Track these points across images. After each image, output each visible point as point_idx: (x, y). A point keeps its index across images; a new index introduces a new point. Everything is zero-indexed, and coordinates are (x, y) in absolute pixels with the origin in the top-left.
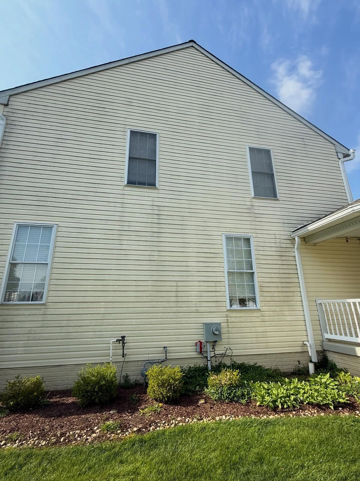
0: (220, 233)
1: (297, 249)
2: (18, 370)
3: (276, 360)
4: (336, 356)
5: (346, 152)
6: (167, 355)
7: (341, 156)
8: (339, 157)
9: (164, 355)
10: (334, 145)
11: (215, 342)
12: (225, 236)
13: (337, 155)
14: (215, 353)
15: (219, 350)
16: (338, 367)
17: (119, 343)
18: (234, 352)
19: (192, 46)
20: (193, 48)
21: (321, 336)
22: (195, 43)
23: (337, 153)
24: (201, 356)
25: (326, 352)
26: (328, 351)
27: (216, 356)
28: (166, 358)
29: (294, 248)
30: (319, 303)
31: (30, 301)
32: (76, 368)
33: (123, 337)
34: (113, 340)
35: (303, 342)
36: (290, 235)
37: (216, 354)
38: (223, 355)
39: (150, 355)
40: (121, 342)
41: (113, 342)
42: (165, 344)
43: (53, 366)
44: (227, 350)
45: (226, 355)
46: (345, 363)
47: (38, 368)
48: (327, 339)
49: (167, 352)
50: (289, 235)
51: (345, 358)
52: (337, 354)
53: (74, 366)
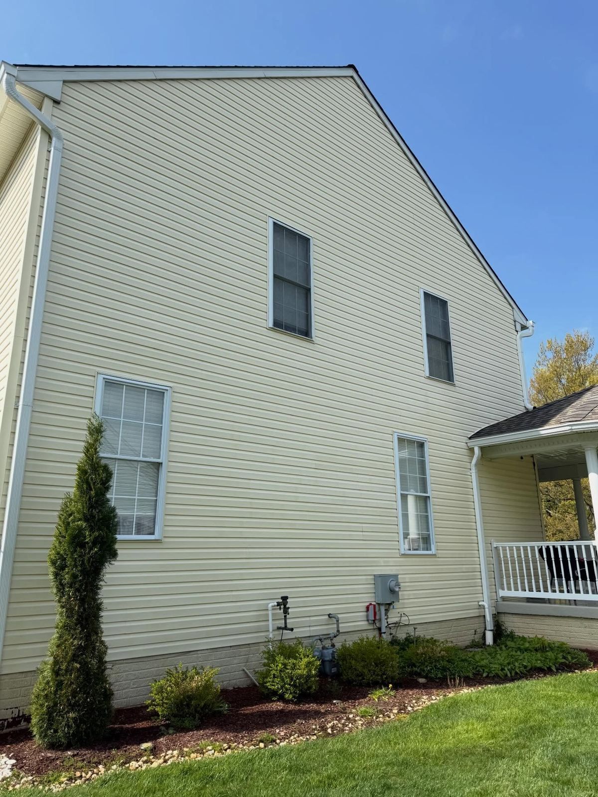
0: (390, 430)
1: (476, 465)
2: (123, 663)
3: (450, 630)
4: (516, 619)
5: (524, 322)
6: (340, 626)
7: (519, 327)
8: (517, 330)
9: (335, 626)
10: (513, 308)
11: (390, 604)
12: (398, 435)
13: (515, 326)
14: (387, 622)
15: (393, 618)
16: (516, 634)
17: (280, 609)
18: (412, 620)
19: (352, 77)
20: (351, 79)
21: (495, 594)
22: (357, 72)
23: (515, 321)
24: (372, 628)
25: (500, 615)
26: (504, 613)
27: (390, 626)
28: (338, 631)
29: (471, 463)
30: (495, 546)
31: (132, 534)
32: (212, 654)
33: (285, 599)
34: (273, 604)
35: (478, 602)
36: (466, 443)
37: (389, 623)
38: (397, 625)
39: (312, 628)
40: (282, 607)
41: (272, 606)
42: (331, 609)
43: (177, 654)
44: (401, 617)
45: (401, 624)
46: (528, 627)
47: (156, 658)
48: (502, 597)
49: (339, 622)
50: (464, 441)
51: (528, 620)
52: (517, 616)
53: (209, 651)
